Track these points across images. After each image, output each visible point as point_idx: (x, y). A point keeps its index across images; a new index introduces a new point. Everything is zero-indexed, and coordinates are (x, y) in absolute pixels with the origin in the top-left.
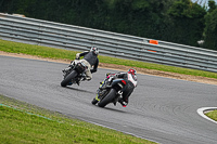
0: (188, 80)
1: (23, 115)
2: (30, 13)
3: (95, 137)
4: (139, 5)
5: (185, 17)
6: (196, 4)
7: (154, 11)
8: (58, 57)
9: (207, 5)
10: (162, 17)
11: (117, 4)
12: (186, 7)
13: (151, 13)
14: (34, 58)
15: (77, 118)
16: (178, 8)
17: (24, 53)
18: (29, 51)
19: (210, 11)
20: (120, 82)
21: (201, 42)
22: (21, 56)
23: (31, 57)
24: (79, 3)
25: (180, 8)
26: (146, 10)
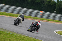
0: (51, 23)
1: (4, 33)
2: (6, 4)
3: (25, 39)
4: (37, 1)
5: (50, 5)
6: (53, 1)
7: (42, 3)
8: (14, 16)
9: (57, 1)
10: (44, 5)
11: (31, 1)
12: (51, 2)
13: (41, 4)
14: (7, 16)
15: (20, 34)
16: (48, 2)
17: (4, 15)
18: (6, 15)
19: (57, 3)
20: (36, 25)
21: (55, 12)
22: (3, 16)
23: (6, 16)
24: (20, 1)
25: (49, 2)
26: (39, 3)
